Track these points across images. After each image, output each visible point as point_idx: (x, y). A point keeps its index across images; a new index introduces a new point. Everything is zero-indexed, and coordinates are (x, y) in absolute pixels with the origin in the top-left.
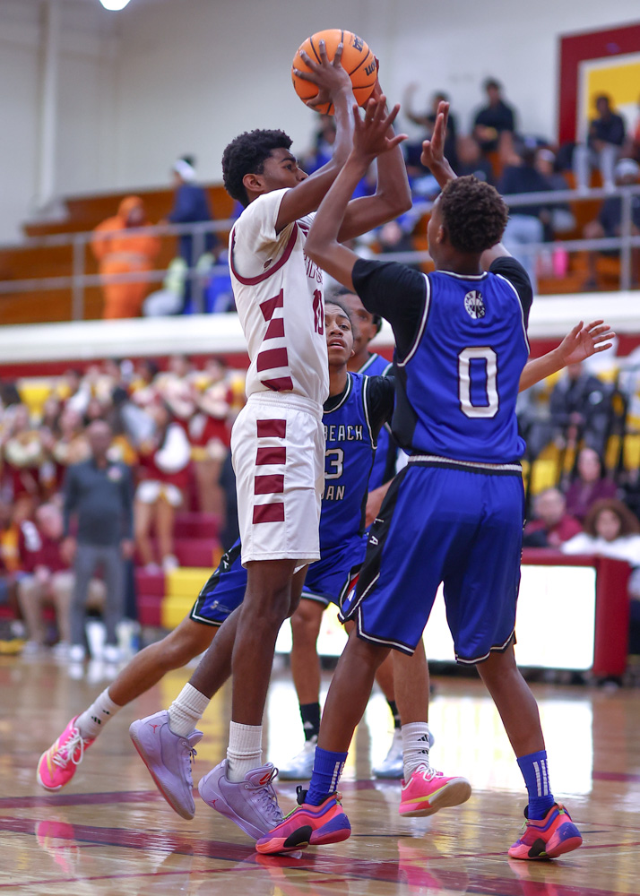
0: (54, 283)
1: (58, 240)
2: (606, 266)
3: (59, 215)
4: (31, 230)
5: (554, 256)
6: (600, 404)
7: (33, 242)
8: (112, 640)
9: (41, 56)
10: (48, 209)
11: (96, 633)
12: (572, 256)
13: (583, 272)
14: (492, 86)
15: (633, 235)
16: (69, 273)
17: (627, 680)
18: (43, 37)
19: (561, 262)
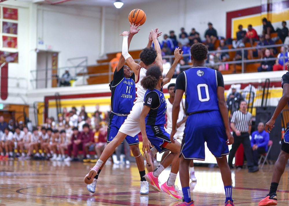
0: (105, 74)
1: (105, 64)
2: (238, 67)
3: (105, 58)
4: (98, 61)
5: (225, 65)
6: (236, 100)
7: (99, 64)
8: (119, 159)
9: (101, 20)
10: (103, 56)
11: (115, 157)
12: (230, 65)
13: (233, 69)
14: (210, 24)
15: (244, 60)
16: (108, 72)
17: (244, 167)
18: (101, 15)
19: (227, 66)
